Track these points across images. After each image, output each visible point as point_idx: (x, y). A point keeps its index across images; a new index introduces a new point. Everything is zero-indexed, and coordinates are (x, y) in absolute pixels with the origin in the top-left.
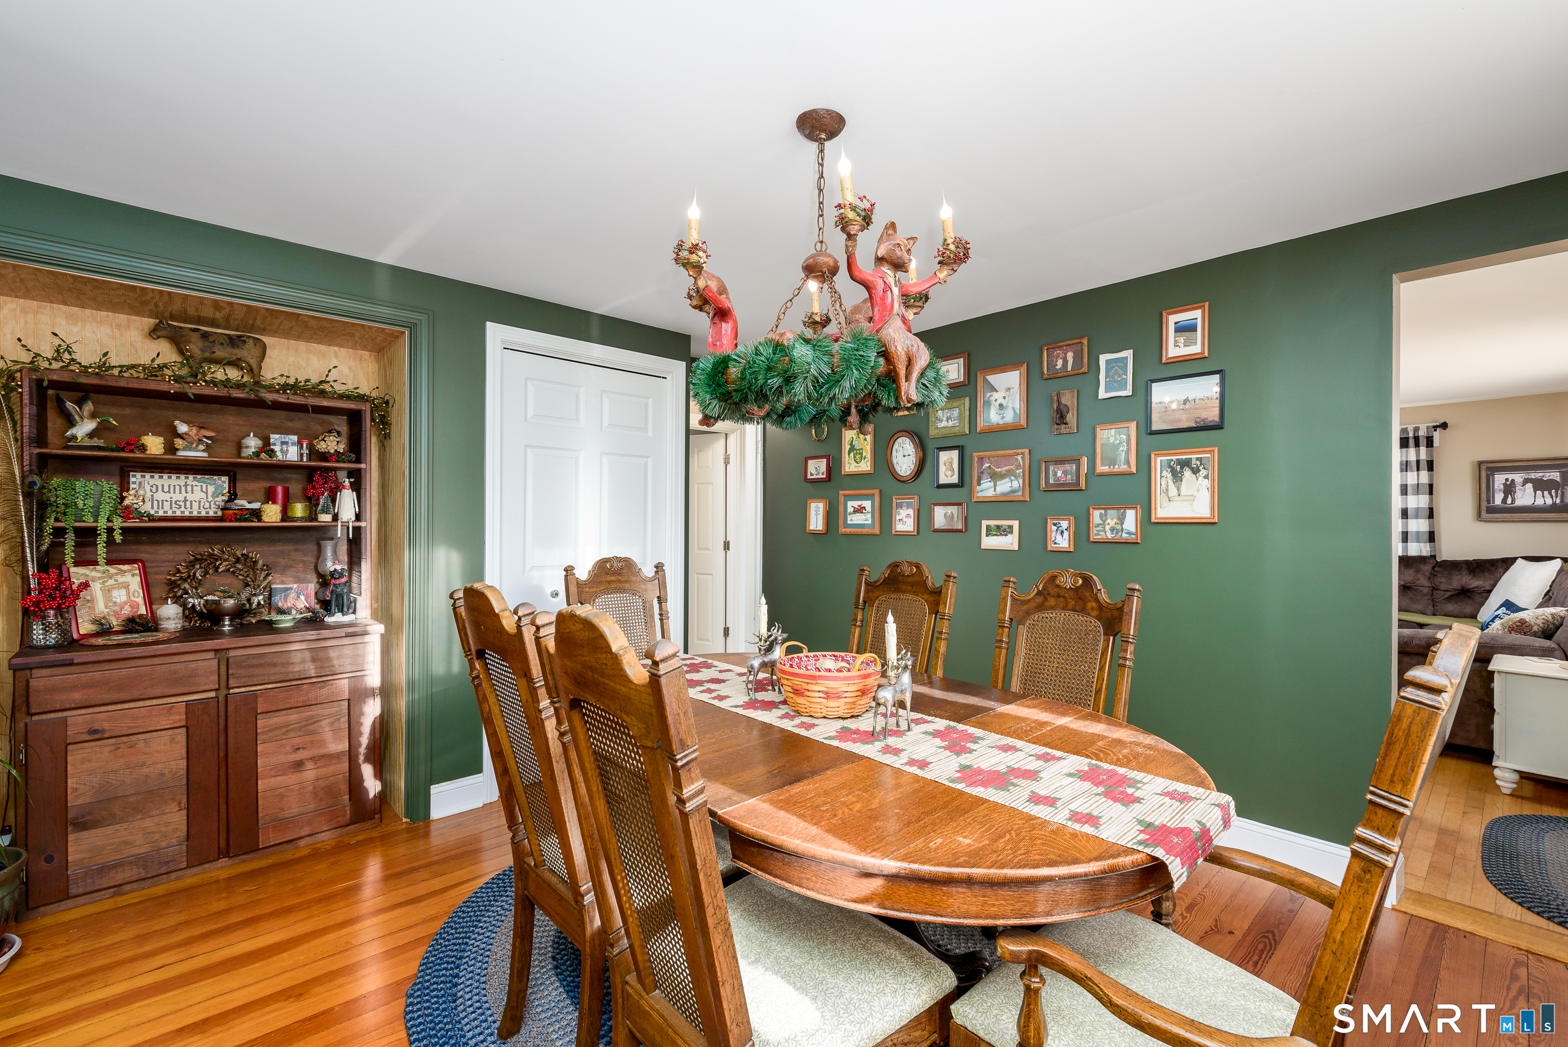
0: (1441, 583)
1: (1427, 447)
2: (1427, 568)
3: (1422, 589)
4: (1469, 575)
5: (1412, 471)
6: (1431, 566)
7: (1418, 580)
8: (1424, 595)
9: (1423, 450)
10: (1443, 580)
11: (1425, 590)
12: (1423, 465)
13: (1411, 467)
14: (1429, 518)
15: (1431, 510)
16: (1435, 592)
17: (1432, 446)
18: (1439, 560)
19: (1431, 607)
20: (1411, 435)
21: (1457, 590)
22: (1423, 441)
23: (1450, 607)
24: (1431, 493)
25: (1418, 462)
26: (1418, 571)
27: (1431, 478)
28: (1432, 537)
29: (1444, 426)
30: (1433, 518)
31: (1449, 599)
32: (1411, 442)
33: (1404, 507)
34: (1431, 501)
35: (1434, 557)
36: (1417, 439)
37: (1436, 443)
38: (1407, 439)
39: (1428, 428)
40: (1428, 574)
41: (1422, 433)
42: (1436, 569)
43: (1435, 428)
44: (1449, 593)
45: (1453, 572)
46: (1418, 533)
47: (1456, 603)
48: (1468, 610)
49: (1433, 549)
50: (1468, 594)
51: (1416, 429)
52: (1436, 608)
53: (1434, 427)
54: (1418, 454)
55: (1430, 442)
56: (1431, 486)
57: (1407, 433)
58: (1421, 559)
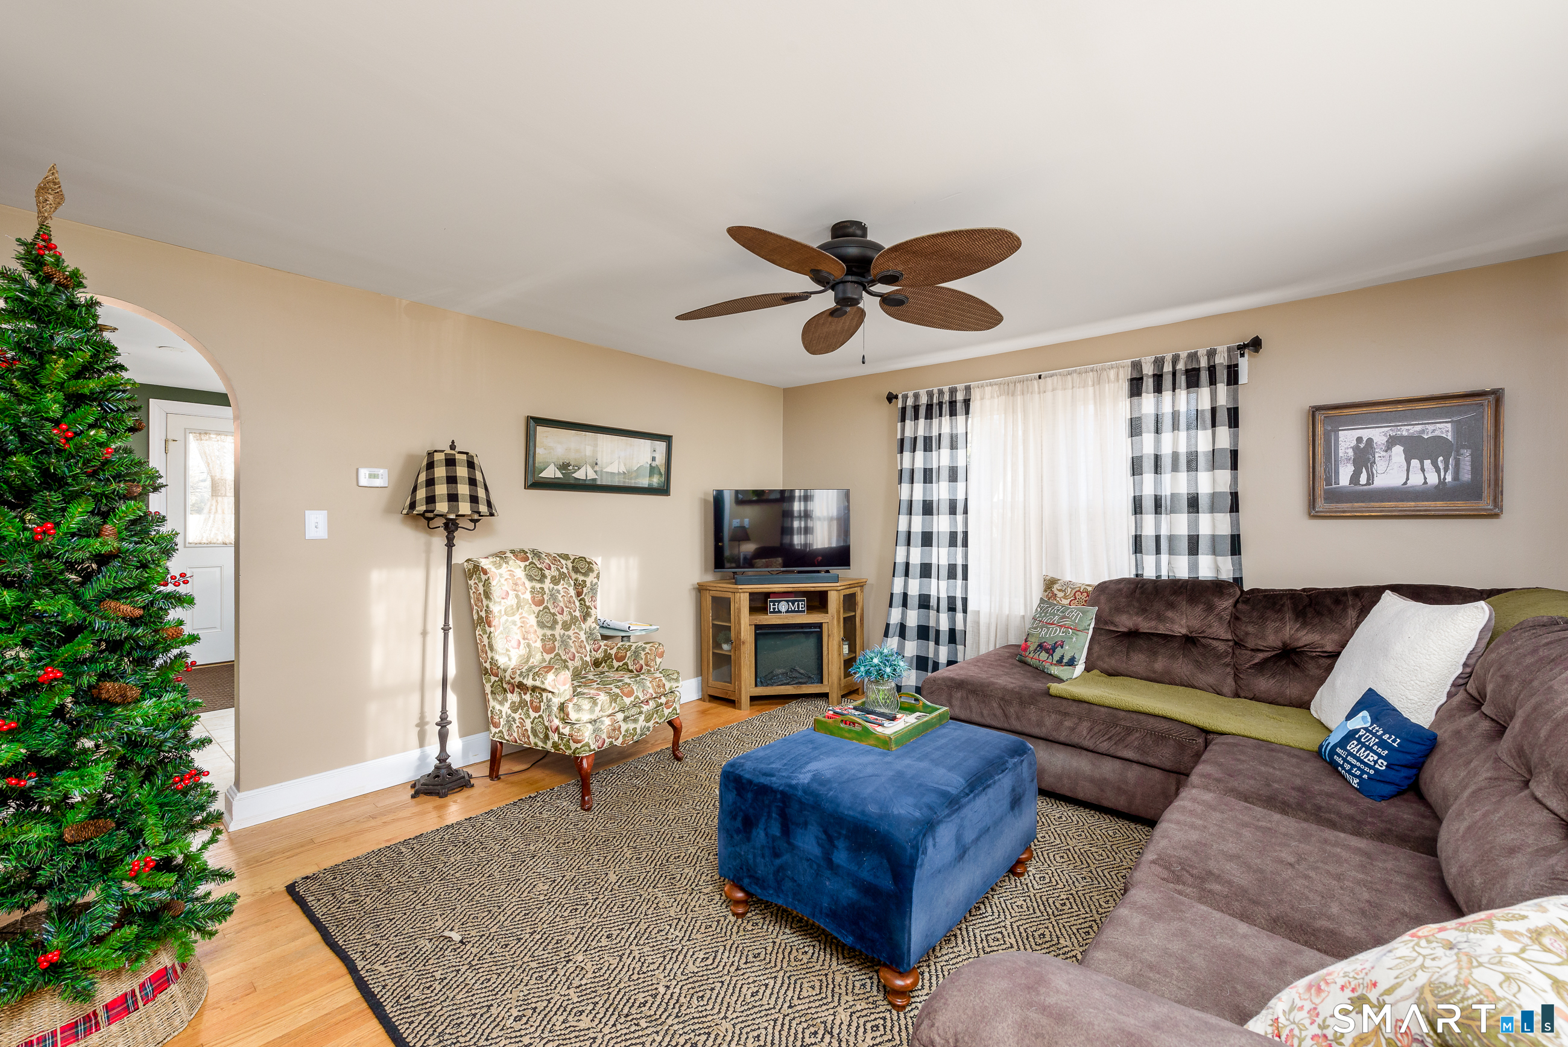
0: (1247, 634)
1: (1228, 384)
2: (1225, 604)
3: (1215, 643)
4: (1296, 620)
5: (1205, 429)
6: (1231, 601)
7: (1210, 627)
8: (1219, 656)
9: (1222, 388)
10: (1250, 629)
11: (1221, 647)
12: (1223, 416)
13: (1204, 421)
14: (1231, 511)
15: (1235, 496)
16: (1237, 652)
17: (1236, 382)
18: (1246, 588)
19: (1230, 681)
20: (1204, 363)
21: (1273, 649)
22: (1222, 375)
23: (1264, 684)
24: (1234, 466)
25: (1214, 411)
26: (1210, 608)
27: (1235, 439)
28: (1235, 545)
29: (1256, 344)
30: (1237, 511)
31: (1261, 667)
32: (1204, 376)
33: (1192, 491)
34: (1235, 480)
35: (1238, 581)
36: (1212, 370)
37: (1243, 378)
38: (1198, 370)
39: (1229, 350)
40: (1227, 616)
41: (1221, 359)
42: (1239, 606)
43: (1242, 348)
44: (1261, 656)
45: (1269, 613)
46: (1214, 538)
47: (1273, 676)
48: (1293, 690)
49: (1238, 566)
50: (1296, 659)
51: (1211, 354)
52: (1240, 682)
53: (1240, 348)
54: (1214, 396)
55: (1233, 378)
56: (1234, 454)
57: (1198, 362)
58: (1218, 587)
